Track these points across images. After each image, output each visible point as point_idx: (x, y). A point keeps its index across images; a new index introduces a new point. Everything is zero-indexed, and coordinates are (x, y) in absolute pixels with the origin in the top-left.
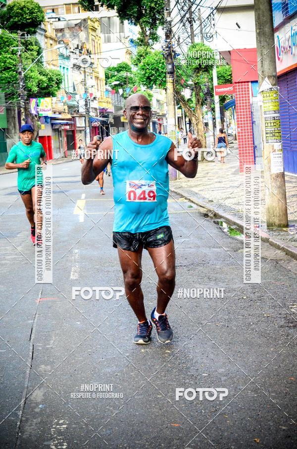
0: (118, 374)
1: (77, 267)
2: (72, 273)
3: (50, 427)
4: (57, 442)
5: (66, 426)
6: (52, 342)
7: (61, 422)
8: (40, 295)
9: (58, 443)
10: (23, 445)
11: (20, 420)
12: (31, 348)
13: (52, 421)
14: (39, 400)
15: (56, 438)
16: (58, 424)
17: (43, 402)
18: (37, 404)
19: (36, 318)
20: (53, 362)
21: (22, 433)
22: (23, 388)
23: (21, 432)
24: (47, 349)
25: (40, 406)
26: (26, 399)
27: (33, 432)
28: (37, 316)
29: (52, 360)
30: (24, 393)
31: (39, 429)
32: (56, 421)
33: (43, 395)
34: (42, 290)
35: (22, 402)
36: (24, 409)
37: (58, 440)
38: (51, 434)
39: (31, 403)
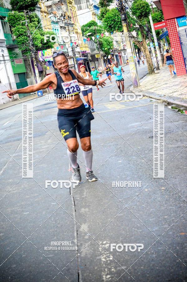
0: (135, 207)
3: (98, 247)
5: (108, 245)
6: (85, 193)
7: (104, 242)
9: (106, 256)
10: (83, 261)
11: (77, 245)
12: (72, 199)
14: (86, 231)
15: (104, 253)
16: (102, 244)
17: (90, 231)
18: (86, 234)
21: (80, 253)
22: (74, 225)
24: (83, 198)
25: (88, 234)
26: (77, 231)
27: (87, 252)
28: (71, 179)
29: (88, 204)
30: (75, 228)
31: (91, 249)
32: (101, 242)
33: (88, 227)
35: (75, 234)
36: (77, 238)
37: (105, 254)
38: (100, 251)
39: (81, 233)
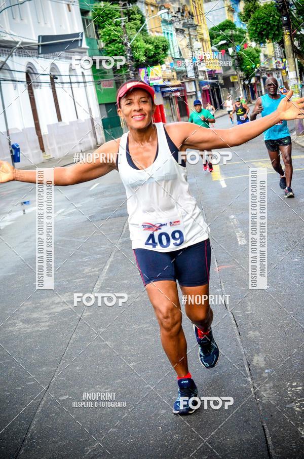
1: (241, 232)
2: (238, 239)
3: (285, 390)
4: (299, 404)
5: (301, 388)
6: (249, 308)
7: (294, 384)
8: (216, 264)
9: (301, 405)
10: (266, 410)
11: (252, 387)
12: (231, 316)
13: (285, 385)
14: (263, 366)
15: (296, 400)
16: (292, 387)
17: (268, 366)
18: (263, 370)
19: (223, 286)
20: (260, 327)
21: (261, 398)
22: (241, 355)
23: (258, 398)
24: (248, 315)
25: (266, 371)
26: (249, 365)
27: (271, 396)
28: (222, 284)
29: (257, 325)
30: (245, 361)
31: (276, 393)
32: (289, 384)
33: (265, 360)
34: (216, 258)
35: (247, 369)
36: (251, 375)
37: (299, 402)
38: (289, 397)
39: (256, 369)
